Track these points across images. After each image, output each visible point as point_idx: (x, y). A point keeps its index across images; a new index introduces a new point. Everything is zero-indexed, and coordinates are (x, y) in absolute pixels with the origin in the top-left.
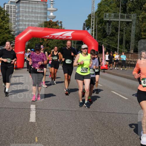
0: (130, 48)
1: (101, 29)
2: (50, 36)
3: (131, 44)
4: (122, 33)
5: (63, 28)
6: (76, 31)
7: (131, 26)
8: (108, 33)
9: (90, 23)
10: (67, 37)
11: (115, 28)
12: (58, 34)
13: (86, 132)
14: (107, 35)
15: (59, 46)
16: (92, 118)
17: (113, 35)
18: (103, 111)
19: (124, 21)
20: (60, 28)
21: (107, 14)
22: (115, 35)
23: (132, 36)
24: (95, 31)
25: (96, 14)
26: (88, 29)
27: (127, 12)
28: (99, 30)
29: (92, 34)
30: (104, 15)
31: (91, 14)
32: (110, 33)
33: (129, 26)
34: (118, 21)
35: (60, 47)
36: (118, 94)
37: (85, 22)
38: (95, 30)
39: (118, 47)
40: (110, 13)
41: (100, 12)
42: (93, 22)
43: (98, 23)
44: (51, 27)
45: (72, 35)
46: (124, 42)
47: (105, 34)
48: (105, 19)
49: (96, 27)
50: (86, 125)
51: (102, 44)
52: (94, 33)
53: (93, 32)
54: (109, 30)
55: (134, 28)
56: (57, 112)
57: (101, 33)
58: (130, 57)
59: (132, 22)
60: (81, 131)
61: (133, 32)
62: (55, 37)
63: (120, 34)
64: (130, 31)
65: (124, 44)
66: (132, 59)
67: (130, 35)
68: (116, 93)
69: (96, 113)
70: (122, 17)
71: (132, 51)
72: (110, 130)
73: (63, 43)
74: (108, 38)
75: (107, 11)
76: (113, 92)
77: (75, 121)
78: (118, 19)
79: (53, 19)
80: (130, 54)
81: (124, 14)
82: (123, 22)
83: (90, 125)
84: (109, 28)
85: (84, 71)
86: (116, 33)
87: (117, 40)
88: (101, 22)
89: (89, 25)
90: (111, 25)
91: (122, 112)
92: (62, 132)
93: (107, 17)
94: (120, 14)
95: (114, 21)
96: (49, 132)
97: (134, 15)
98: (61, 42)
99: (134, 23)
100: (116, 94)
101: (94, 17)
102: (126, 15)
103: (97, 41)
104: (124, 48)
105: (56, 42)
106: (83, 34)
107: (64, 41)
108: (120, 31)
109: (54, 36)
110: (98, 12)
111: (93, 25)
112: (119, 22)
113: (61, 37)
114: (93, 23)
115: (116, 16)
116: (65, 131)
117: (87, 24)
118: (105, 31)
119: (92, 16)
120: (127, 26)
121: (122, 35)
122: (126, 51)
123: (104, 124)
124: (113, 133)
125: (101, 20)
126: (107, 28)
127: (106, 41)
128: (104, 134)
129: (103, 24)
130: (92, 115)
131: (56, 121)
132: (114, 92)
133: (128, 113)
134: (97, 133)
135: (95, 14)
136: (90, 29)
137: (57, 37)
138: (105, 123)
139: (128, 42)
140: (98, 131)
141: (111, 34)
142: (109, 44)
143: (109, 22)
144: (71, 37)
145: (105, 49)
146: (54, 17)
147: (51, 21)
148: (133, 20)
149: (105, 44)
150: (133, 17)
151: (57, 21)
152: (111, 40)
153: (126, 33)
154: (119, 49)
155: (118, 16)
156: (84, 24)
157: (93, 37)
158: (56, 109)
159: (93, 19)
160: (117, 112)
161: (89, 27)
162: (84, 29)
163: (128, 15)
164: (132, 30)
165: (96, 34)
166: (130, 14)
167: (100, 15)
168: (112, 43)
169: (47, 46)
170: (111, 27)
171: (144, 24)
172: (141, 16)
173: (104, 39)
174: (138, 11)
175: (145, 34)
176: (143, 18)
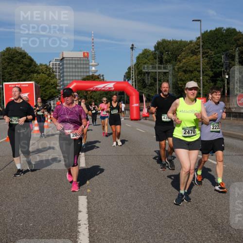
1: (140, 79)
2: (94, 88)
5: (105, 80)
6: (118, 82)
8: (148, 83)
9: (130, 75)
10: (110, 88)
11: (153, 78)
12: (101, 86)
13: (133, 173)
14: (147, 85)
17: (152, 85)
18: (147, 154)
19: (161, 72)
20: (102, 80)
21: (146, 66)
22: (154, 85)
26: (128, 80)
27: (163, 63)
28: (139, 82)
30: (143, 67)
31: (130, 67)
33: (167, 76)
34: (156, 72)
37: (125, 74)
38: (135, 81)
40: (148, 65)
41: (139, 64)
42: (133, 73)
43: (138, 74)
44: (94, 80)
45: (114, 86)
47: (145, 85)
48: (144, 71)
49: (136, 78)
50: (133, 167)
51: (142, 94)
52: (134, 84)
54: (148, 81)
55: (171, 77)
56: (105, 157)
57: (141, 84)
59: (169, 72)
63: (158, 84)
70: (159, 68)
74: (148, 88)
75: (145, 64)
78: (156, 70)
79: (95, 73)
84: (148, 79)
86: (155, 83)
88: (140, 73)
93: (146, 68)
94: (157, 65)
95: (152, 72)
97: (170, 66)
99: (171, 73)
101: (133, 69)
102: (162, 66)
103: (138, 91)
106: (124, 85)
108: (158, 81)
110: (137, 65)
111: (133, 76)
113: (103, 89)
114: (133, 75)
115: (154, 68)
117: (128, 76)
118: (144, 82)
119: (131, 69)
120: (164, 76)
123: (149, 165)
125: (140, 71)
126: (146, 79)
127: (146, 90)
129: (142, 75)
130: (137, 159)
135: (134, 67)
136: (130, 80)
137: (100, 89)
140: (144, 172)
143: (148, 73)
144: (113, 89)
145: (146, 98)
146: (96, 71)
149: (145, 94)
150: (169, 68)
151: (99, 75)
152: (151, 89)
155: (156, 67)
156: (125, 76)
157: (133, 87)
158: (104, 154)
159: (133, 71)
162: (125, 80)
163: (165, 66)
167: (139, 67)
170: (149, 77)
171: (180, 73)
172: (176, 67)
173: (144, 90)
174: (174, 62)
175: (181, 82)
176: (179, 68)
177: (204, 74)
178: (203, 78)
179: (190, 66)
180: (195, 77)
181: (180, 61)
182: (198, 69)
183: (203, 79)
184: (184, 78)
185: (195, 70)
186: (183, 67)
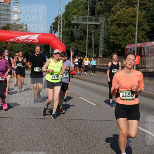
0: (98, 52)
1: (69, 32)
2: (15, 39)
3: (100, 48)
4: (91, 36)
5: (28, 31)
6: (43, 34)
7: (100, 29)
8: (76, 36)
9: (57, 26)
10: (33, 40)
11: (83, 31)
13: (53, 140)
14: (76, 39)
15: (24, 50)
16: (59, 125)
17: (81, 38)
18: (70, 118)
19: (93, 24)
20: (25, 31)
21: (75, 17)
22: (84, 38)
23: (101, 39)
24: (63, 35)
25: (64, 16)
26: (55, 32)
27: (95, 15)
28: (67, 34)
29: (60, 37)
30: (72, 18)
31: (58, 17)
32: (78, 37)
33: (98, 29)
34: (86, 24)
35: (26, 51)
36: (86, 100)
37: (51, 25)
38: (63, 33)
39: (86, 51)
40: (78, 16)
41: (68, 14)
42: (60, 24)
43: (66, 26)
44: (16, 30)
46: (93, 46)
47: (73, 38)
48: (73, 22)
49: (63, 30)
50: (53, 133)
51: (70, 48)
52: (61, 37)
53: (60, 35)
54: (77, 33)
55: (102, 31)
56: (22, 120)
57: (69, 36)
58: (99, 61)
59: (101, 25)
60: (48, 140)
61: (102, 36)
62: (20, 40)
63: (88, 37)
64: (99, 35)
65: (93, 48)
66: (100, 63)
67: (99, 39)
68: (84, 99)
69: (63, 120)
70: (90, 20)
71: (101, 56)
72: (78, 138)
73: (29, 47)
74: (77, 42)
75: (75, 14)
76: (81, 98)
77: (41, 129)
78: (87, 22)
79: (17, 21)
80: (99, 59)
81: (92, 17)
82: (91, 24)
83: (57, 132)
84: (77, 31)
85: (55, 77)
86: (85, 37)
87: (86, 44)
88: (68, 24)
89: (56, 28)
90: (79, 28)
91: (91, 119)
92: (27, 141)
93: (75, 20)
94: (88, 16)
95: (82, 24)
96: (13, 142)
97: (102, 18)
98: (26, 46)
99: (103, 26)
100: (84, 101)
101: (61, 20)
102: (94, 18)
103: (65, 45)
104: (93, 52)
105: (20, 46)
106: (50, 38)
107: (29, 45)
108: (88, 34)
109: (18, 39)
110: (65, 15)
111: (60, 28)
112: (88, 25)
113: (26, 41)
114: (60, 26)
115: (84, 19)
116: (30, 141)
117: (54, 27)
118: (72, 34)
119: (59, 19)
120: (95, 29)
121: (90, 39)
122: (94, 55)
123: (71, 131)
124: (80, 140)
125: (69, 22)
126: (75, 31)
127: (74, 44)
128: (71, 142)
129: (71, 27)
130: (59, 123)
131: (20, 130)
132: (83, 99)
133: (96, 119)
134: (64, 141)
135: (62, 17)
136: (57, 32)
137: (22, 40)
138: (73, 130)
139: (97, 46)
140: (65, 139)
141: (80, 38)
142: (77, 48)
143: (78, 25)
145: (73, 53)
147: (16, 23)
148: (102, 23)
149: (73, 48)
150: (102, 20)
152: (79, 43)
153: (94, 37)
154: (88, 54)
155: (87, 19)
156: (51, 27)
157: (60, 40)
158: (21, 117)
159: (60, 21)
160: (86, 118)
161: (56, 31)
162: (51, 32)
163: (97, 18)
164: (101, 34)
165: (64, 38)
166: (98, 17)
167: (67, 17)
168: (80, 47)
169: (12, 50)
170: (79, 30)
171: (113, 27)
172: (109, 19)
173: (72, 43)
174: (107, 14)
175: (114, 37)
176: (112, 21)
177: (140, 29)
178: (138, 33)
179: (125, 19)
180: (130, 32)
181: (114, 13)
182: (133, 23)
183: (138, 35)
184: (117, 33)
185: (130, 24)
186: (116, 20)
